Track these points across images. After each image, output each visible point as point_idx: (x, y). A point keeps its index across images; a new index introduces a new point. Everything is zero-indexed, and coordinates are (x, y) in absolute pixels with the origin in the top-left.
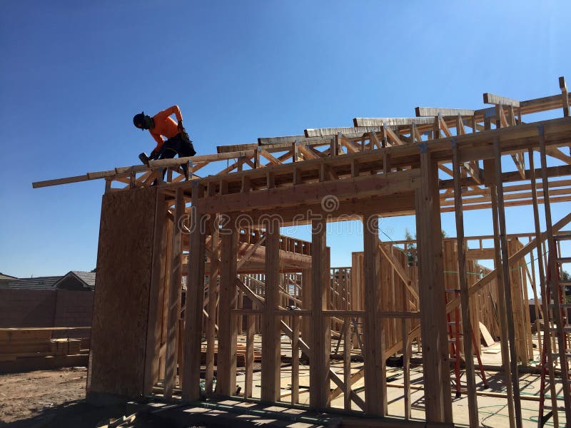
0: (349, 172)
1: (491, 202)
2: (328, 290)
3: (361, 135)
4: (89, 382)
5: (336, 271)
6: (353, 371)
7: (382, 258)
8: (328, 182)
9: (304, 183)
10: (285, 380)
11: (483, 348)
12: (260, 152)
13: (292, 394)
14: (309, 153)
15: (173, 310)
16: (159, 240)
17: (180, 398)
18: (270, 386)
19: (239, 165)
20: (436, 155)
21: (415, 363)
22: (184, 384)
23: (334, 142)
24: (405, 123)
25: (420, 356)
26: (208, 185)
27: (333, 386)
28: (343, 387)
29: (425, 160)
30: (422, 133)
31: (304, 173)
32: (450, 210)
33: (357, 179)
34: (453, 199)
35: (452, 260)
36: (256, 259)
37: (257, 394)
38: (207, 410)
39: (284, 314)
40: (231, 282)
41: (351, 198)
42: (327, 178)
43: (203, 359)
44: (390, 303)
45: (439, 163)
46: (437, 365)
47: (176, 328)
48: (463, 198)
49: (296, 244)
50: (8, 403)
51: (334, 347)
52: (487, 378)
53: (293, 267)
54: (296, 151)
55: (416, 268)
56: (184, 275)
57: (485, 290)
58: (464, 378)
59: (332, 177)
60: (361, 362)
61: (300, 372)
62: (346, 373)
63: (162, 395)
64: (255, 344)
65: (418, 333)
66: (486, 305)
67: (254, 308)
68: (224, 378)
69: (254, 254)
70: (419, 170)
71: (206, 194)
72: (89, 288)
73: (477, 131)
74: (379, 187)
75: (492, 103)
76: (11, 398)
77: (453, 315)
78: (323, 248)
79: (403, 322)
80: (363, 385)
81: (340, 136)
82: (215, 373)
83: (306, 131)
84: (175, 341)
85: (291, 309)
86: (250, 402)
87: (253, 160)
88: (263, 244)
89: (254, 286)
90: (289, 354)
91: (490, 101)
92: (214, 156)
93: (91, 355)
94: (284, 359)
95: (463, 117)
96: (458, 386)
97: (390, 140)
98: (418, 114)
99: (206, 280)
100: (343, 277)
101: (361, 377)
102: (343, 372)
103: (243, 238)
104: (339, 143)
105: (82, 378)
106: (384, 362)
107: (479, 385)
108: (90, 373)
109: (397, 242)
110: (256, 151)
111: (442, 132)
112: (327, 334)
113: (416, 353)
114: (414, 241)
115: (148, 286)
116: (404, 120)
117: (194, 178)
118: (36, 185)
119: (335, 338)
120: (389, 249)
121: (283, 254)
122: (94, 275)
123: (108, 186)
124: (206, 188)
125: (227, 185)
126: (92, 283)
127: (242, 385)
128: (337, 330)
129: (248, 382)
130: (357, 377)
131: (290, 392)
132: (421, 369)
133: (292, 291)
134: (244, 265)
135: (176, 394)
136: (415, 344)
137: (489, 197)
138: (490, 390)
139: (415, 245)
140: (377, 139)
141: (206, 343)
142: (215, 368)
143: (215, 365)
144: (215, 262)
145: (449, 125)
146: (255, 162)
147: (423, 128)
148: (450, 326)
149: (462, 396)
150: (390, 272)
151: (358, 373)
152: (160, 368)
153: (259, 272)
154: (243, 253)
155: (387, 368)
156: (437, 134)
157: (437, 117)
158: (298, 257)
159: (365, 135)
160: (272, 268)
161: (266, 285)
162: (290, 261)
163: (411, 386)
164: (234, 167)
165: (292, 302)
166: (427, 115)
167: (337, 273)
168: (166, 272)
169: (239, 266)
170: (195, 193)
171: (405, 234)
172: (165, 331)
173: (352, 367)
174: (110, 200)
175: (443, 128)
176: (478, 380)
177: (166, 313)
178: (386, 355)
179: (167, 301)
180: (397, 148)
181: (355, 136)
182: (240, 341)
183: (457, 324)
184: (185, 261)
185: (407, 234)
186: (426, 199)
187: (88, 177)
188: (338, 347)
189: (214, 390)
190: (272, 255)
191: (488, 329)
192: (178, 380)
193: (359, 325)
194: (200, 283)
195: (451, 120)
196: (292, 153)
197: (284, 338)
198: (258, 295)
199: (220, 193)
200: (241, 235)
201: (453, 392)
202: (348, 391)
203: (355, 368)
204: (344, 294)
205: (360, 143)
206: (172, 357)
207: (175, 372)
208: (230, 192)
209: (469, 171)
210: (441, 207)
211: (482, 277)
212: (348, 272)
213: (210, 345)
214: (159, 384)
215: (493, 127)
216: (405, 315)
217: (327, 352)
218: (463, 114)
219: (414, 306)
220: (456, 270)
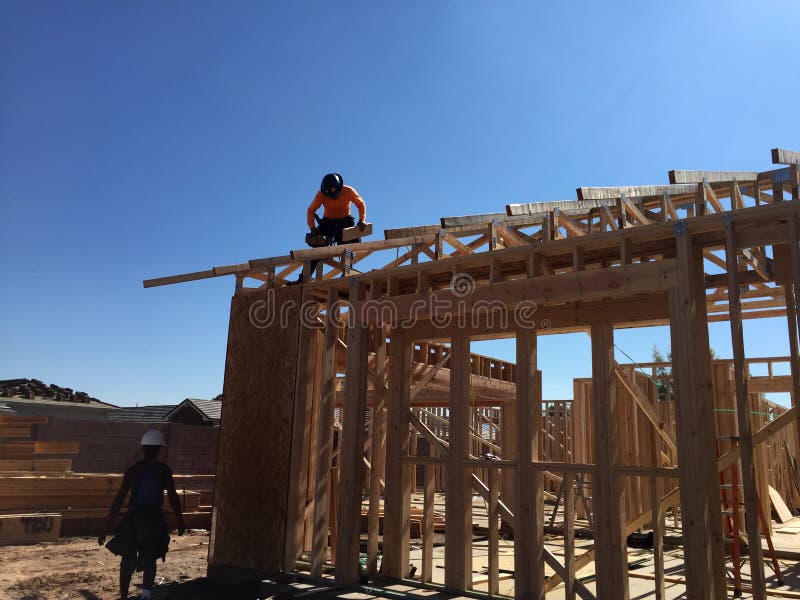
0: (570, 264)
1: (785, 308)
2: (540, 432)
3: (587, 211)
4: (212, 550)
5: (550, 405)
6: (578, 552)
7: (620, 388)
8: (540, 278)
9: (505, 280)
10: (479, 559)
11: (774, 525)
12: (443, 237)
13: (489, 581)
14: (512, 237)
15: (323, 454)
16: (306, 358)
17: (333, 578)
18: (457, 566)
19: (413, 256)
20: (701, 239)
21: (671, 544)
22: (338, 557)
23: (548, 221)
24: (653, 193)
25: (678, 534)
26: (371, 284)
27: (549, 571)
28: (564, 573)
29: (683, 246)
30: (677, 207)
31: (504, 267)
32: (723, 318)
33: (582, 274)
34: (727, 302)
35: (725, 393)
36: (436, 386)
37: (439, 577)
38: (369, 597)
39: (475, 464)
40: (402, 418)
41: (572, 300)
42: (538, 273)
43: (364, 525)
44: (631, 455)
45: (705, 251)
46: (705, 547)
47: (327, 480)
48: (743, 301)
49: (492, 366)
50: (107, 574)
51: (550, 514)
52: (782, 570)
53: (488, 398)
54: (494, 234)
55: (672, 405)
56: (339, 405)
57: (776, 438)
58: (746, 569)
59: (545, 271)
60: (590, 538)
61: (500, 549)
62: (568, 554)
63: (309, 573)
64: (436, 507)
65: (675, 500)
66: (779, 461)
67: (432, 455)
68: (393, 553)
69: (433, 380)
70: (674, 260)
71: (369, 294)
72: (211, 422)
73: (762, 203)
74: (614, 285)
75: (785, 163)
76: (110, 568)
77: (729, 475)
78: (533, 372)
79: (653, 482)
80: (594, 573)
81: (556, 214)
82: (380, 546)
83: (508, 207)
84: (326, 498)
85: (487, 458)
86: (429, 589)
87: (433, 248)
88: (447, 365)
89: (432, 423)
90: (484, 523)
91: (781, 157)
92: (380, 243)
93: (214, 513)
94: (477, 530)
95: (740, 183)
96: (737, 580)
97: (630, 217)
98: (672, 179)
99: (370, 413)
100: (561, 414)
101: (590, 560)
102: (563, 552)
103: (419, 356)
104: (556, 223)
105: (201, 544)
106: (624, 540)
107: (770, 580)
108: (213, 537)
109: (641, 365)
110: (437, 235)
111: (709, 206)
112: (538, 495)
113: (672, 529)
114: (666, 364)
115: (290, 421)
116: (651, 188)
117: (352, 273)
118: (148, 284)
119: (549, 502)
120: (629, 375)
121: (476, 380)
122: (219, 404)
123: (239, 285)
124: (368, 287)
125: (399, 284)
126: (217, 415)
127: (418, 565)
128: (552, 490)
129: (426, 560)
130: (583, 561)
131: (486, 577)
132: (682, 553)
133: (487, 433)
134: (419, 393)
135: (328, 572)
136: (669, 516)
137: (783, 300)
138: (786, 587)
139: (668, 370)
140: (611, 218)
141: (367, 502)
142: (380, 539)
143: (381, 534)
144: (380, 389)
145: (720, 195)
146: (437, 252)
147: (680, 200)
148: (724, 491)
149: (744, 595)
150: (631, 408)
151: (586, 555)
152: (305, 536)
153: (439, 405)
154: (418, 377)
155: (629, 549)
156: (702, 208)
157: (700, 184)
158: (495, 384)
159: (593, 211)
160: (460, 400)
161: (451, 424)
162: (484, 390)
163: (666, 577)
164: (405, 257)
165: (486, 449)
166: (686, 180)
167: (552, 408)
168: (314, 401)
169: (412, 396)
170: (353, 293)
171: (652, 353)
172: (313, 483)
173: (576, 545)
174: (242, 302)
175: (709, 198)
176: (769, 572)
177: (314, 458)
178: (627, 530)
179: (315, 443)
180: (641, 229)
181: (578, 212)
182: (416, 502)
183: (735, 488)
184: (339, 388)
185: (656, 353)
186: (686, 303)
187: (214, 273)
188: (554, 516)
189: (378, 569)
190: (459, 381)
191: (782, 495)
192: (329, 553)
193: (585, 485)
194: (360, 418)
195: (721, 188)
196: (487, 236)
197: (477, 500)
198: (440, 437)
199: (387, 294)
200: (416, 351)
201: (730, 589)
202: (571, 581)
203: (580, 547)
204: (562, 439)
205: (586, 222)
206: (322, 521)
207: (326, 541)
208: (403, 293)
209: (751, 262)
210: (709, 314)
211: (772, 419)
212: (568, 407)
213: (373, 506)
214: (304, 557)
215: (787, 196)
216: (654, 472)
217: (539, 522)
218: (741, 179)
219: (668, 459)
220: (732, 407)
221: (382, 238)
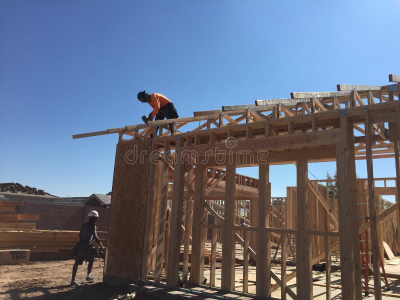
0: (287, 130)
1: (394, 153)
2: (270, 213)
3: (295, 104)
4: (106, 269)
5: (274, 199)
6: (288, 273)
7: (310, 192)
8: (272, 137)
9: (254, 138)
10: (238, 275)
11: (385, 261)
12: (223, 116)
13: (243, 286)
14: (258, 117)
15: (161, 223)
16: (153, 175)
17: (165, 283)
18: (227, 279)
19: (208, 125)
20: (352, 118)
21: (334, 269)
22: (168, 273)
23: (276, 109)
24: (329, 96)
25: (337, 264)
26: (187, 138)
27: (273, 282)
28: (281, 283)
29: (343, 122)
30: (340, 103)
31: (254, 131)
32: (363, 158)
33: (292, 135)
34: (365, 150)
35: (363, 195)
36: (218, 190)
37: (218, 284)
38: (183, 293)
39: (237, 228)
40: (201, 205)
41: (287, 148)
42: (270, 135)
43: (182, 258)
44: (315, 225)
45: (354, 125)
46: (352, 271)
47: (163, 235)
48: (373, 150)
49: (246, 180)
50: (53, 280)
51: (273, 254)
52: (389, 283)
53: (244, 196)
54: (249, 115)
55: (336, 201)
56: (170, 198)
57: (388, 217)
58: (371, 282)
59: (274, 134)
60: (293, 266)
61: (249, 271)
62: (283, 274)
63: (153, 281)
64: (217, 249)
65: (337, 248)
66: (388, 229)
67: (216, 223)
68: (196, 272)
69: (217, 186)
70: (339, 129)
71: (185, 144)
72: (105, 206)
73: (383, 101)
74: (308, 141)
75: (396, 82)
76: (54, 277)
77: (364, 236)
78: (267, 183)
79: (326, 239)
80: (296, 283)
81: (280, 105)
82: (189, 268)
83: (256, 102)
84: (162, 244)
85: (243, 226)
86: (213, 289)
87: (218, 121)
88: (224, 179)
89: (216, 207)
90: (241, 258)
91: (394, 79)
92: (191, 118)
93: (107, 251)
94: (238, 261)
95: (372, 91)
96: (367, 288)
97: (317, 107)
98: (339, 89)
99: (185, 202)
100: (280, 204)
101: (293, 277)
102: (280, 272)
103: (210, 175)
104: (280, 110)
105: (100, 266)
106: (311, 267)
107: (383, 288)
108: (106, 262)
109: (321, 181)
110: (220, 115)
111: (357, 102)
112: (268, 245)
113: (334, 262)
114: (333, 180)
115: (145, 205)
116: (327, 93)
117: (177, 133)
118: (75, 137)
119: (273, 248)
120: (315, 185)
121: (238, 187)
122: (110, 197)
123: (120, 138)
124: (185, 140)
125: (200, 139)
126: (109, 202)
127: (208, 277)
128: (275, 242)
129: (212, 275)
130: (290, 277)
131: (242, 284)
132: (340, 274)
133: (243, 213)
134: (210, 193)
135: (163, 280)
136: (333, 255)
137: (393, 149)
138: (391, 291)
139: (334, 183)
140: (307, 107)
141: (183, 246)
142: (189, 265)
143: (189, 262)
144: (190, 191)
145: (362, 97)
146: (220, 123)
147: (342, 99)
148: (361, 243)
149: (370, 295)
150: (316, 200)
151: (292, 274)
152: (152, 263)
153: (219, 199)
154: (209, 185)
155: (313, 272)
156: (353, 103)
157: (353, 92)
158: (247, 189)
159: (298, 104)
160: (230, 197)
161: (226, 208)
162: (242, 192)
163: (332, 285)
164: (204, 126)
165: (242, 221)
166: (346, 89)
167: (275, 201)
168: (158, 196)
169: (206, 194)
170: (178, 142)
171: (326, 175)
172: (156, 237)
173: (287, 269)
174: (122, 147)
175: (357, 98)
176: (383, 284)
177: (157, 224)
178: (313, 262)
179: (157, 216)
180: (322, 113)
181: (291, 105)
182: (207, 247)
183: (367, 242)
184: (169, 190)
185: (328, 175)
186: (345, 150)
187: (108, 132)
188: (276, 254)
189: (188, 279)
190: (230, 187)
191: (389, 246)
192: (164, 271)
193: (291, 240)
194: (180, 205)
195: (364, 93)
196: (245, 116)
197: (238, 246)
198: (220, 215)
199: (195, 144)
200: (208, 172)
201: (363, 292)
202: (284, 287)
203: (289, 270)
204: (280, 217)
205: (294, 109)
206: (160, 255)
207: (162, 265)
208: (202, 143)
209: (377, 130)
210: (356, 156)
211: (385, 208)
212: (284, 201)
213: (186, 248)
214: (151, 273)
215: (396, 98)
216: (327, 234)
217: (268, 258)
218: (373, 89)
219: (334, 227)
220: (366, 202)
221: (193, 116)
